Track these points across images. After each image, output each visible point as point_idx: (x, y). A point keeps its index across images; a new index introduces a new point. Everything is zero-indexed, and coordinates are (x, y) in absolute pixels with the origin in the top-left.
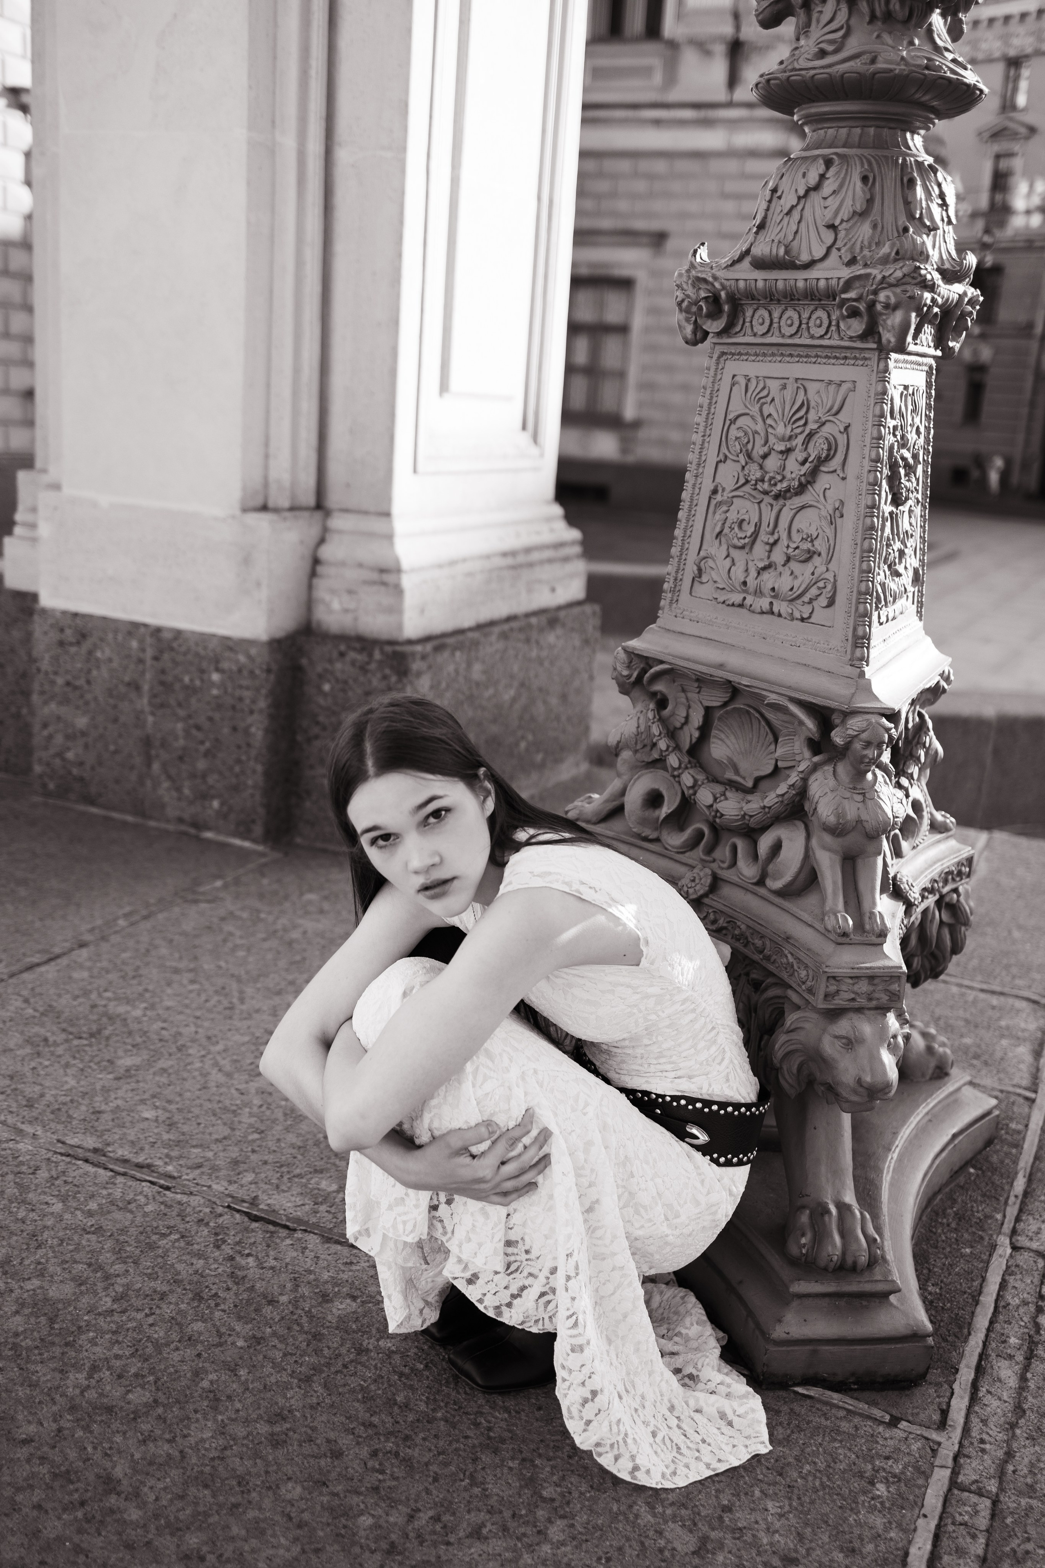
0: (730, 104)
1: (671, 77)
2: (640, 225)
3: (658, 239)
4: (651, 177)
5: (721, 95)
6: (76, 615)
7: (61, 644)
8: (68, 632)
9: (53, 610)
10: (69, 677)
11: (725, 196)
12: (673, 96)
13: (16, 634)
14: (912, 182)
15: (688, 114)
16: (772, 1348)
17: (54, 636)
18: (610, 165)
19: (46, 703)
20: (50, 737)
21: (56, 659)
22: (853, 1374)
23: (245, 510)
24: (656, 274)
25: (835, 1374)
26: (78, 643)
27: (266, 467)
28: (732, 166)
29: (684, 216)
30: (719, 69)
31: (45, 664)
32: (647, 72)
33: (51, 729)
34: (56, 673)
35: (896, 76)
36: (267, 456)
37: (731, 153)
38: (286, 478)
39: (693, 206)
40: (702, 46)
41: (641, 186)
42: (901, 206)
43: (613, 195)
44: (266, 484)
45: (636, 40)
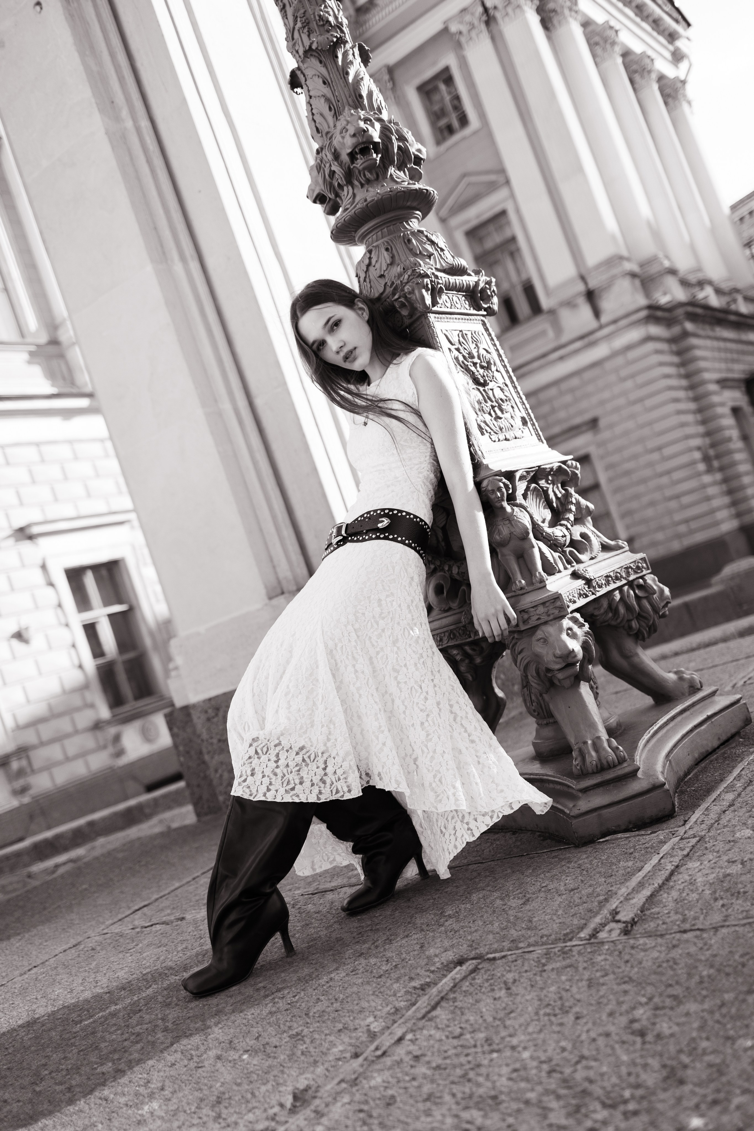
0: (601, 327)
1: (558, 329)
2: (578, 420)
3: (593, 423)
4: (572, 390)
5: (593, 324)
6: (210, 700)
7: (209, 719)
8: (210, 711)
9: (198, 703)
10: (218, 737)
11: (624, 380)
12: (564, 339)
13: (189, 730)
14: (409, 241)
15: (578, 345)
16: (574, 822)
17: (203, 717)
18: (543, 396)
19: (212, 758)
20: (221, 776)
21: (209, 730)
22: (630, 823)
23: (270, 598)
24: (601, 444)
25: (619, 826)
26: (217, 715)
27: (276, 573)
28: (619, 360)
29: (602, 403)
30: (585, 311)
31: (205, 736)
32: (543, 333)
33: (220, 771)
34: (212, 738)
35: (377, 201)
36: (274, 567)
37: (614, 354)
38: (289, 574)
39: (606, 395)
40: (570, 304)
41: (568, 398)
42: (408, 252)
43: (553, 411)
44: (279, 582)
45: (529, 319)
